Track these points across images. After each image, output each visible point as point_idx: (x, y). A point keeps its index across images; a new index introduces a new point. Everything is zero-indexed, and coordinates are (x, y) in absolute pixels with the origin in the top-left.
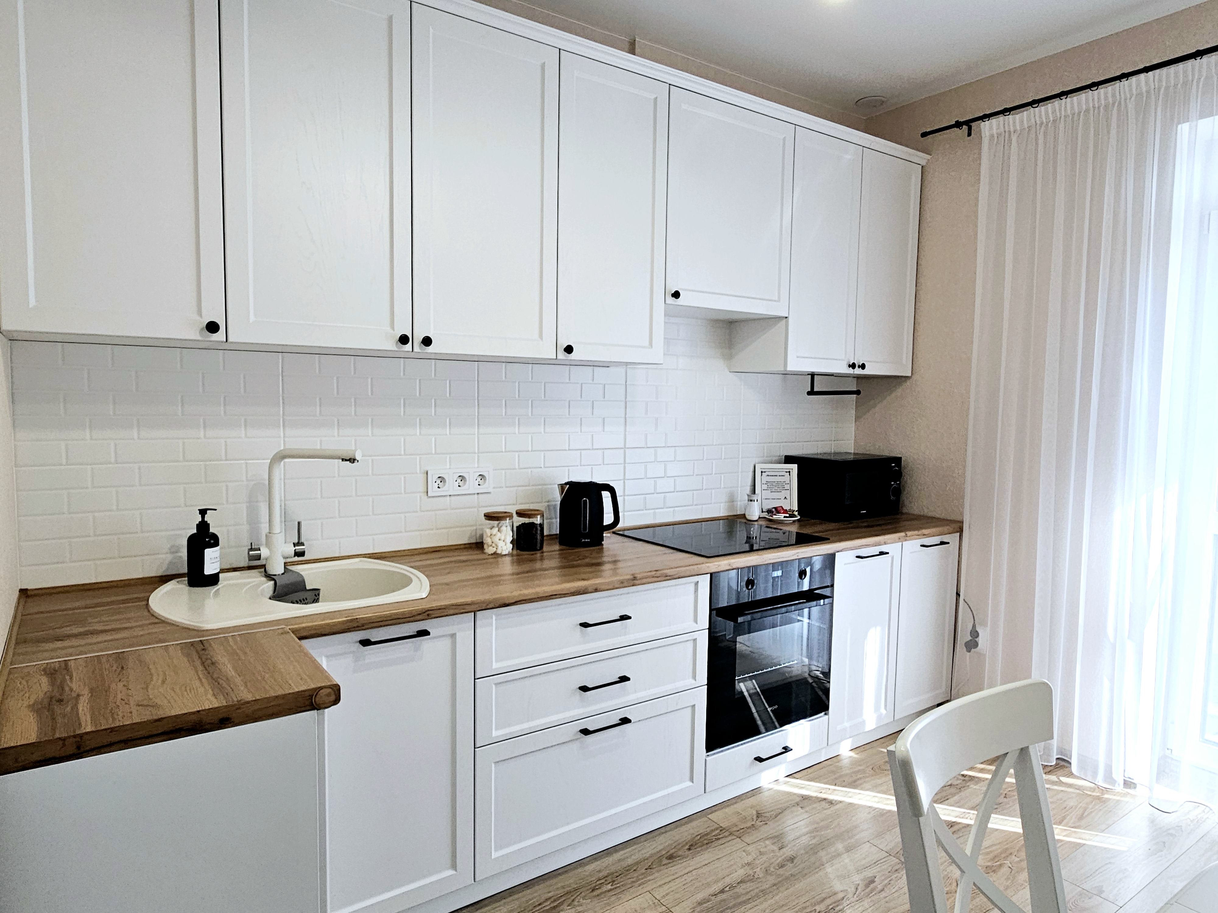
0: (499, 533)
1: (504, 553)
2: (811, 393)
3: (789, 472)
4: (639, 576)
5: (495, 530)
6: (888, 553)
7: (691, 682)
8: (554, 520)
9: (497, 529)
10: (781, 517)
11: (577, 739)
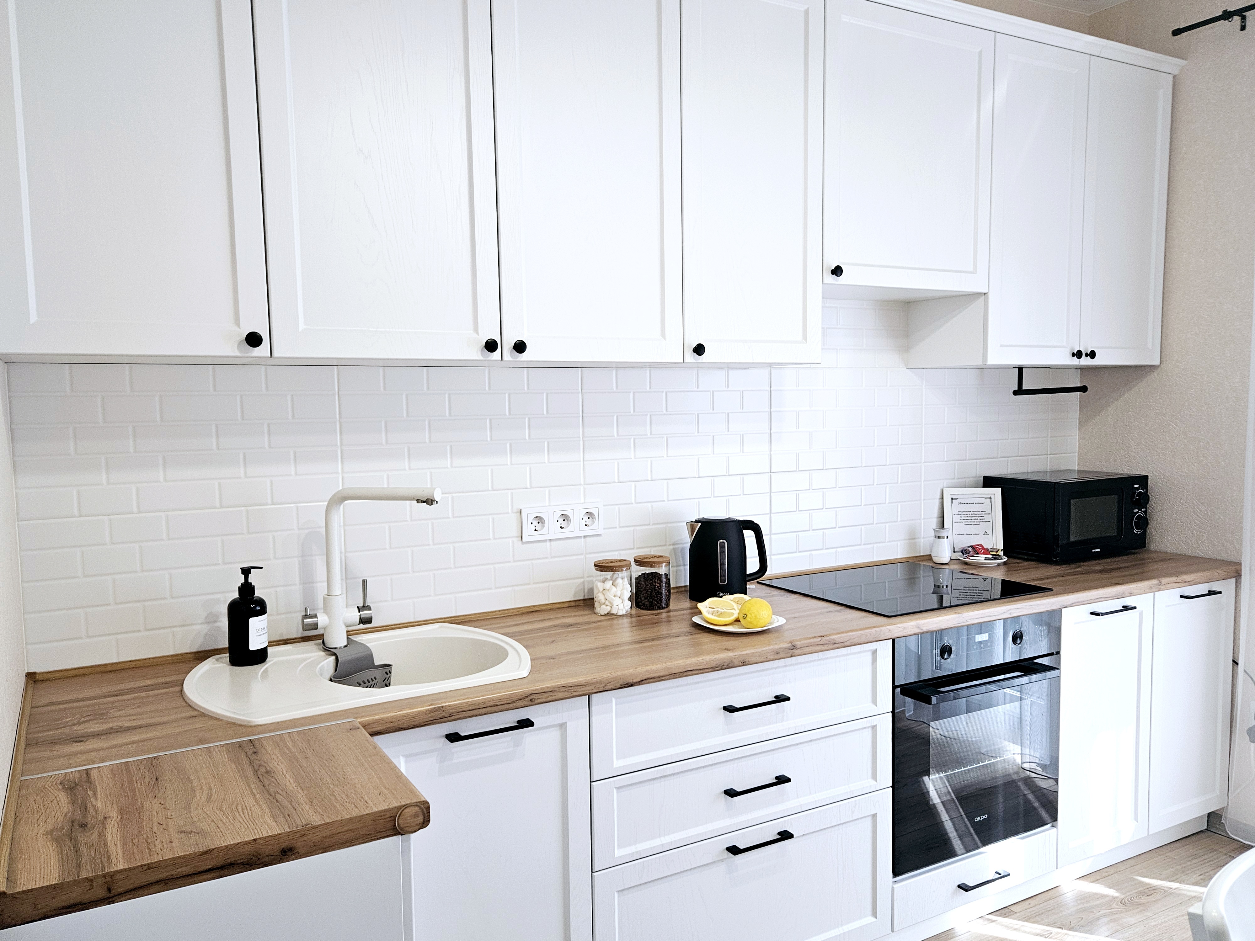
0: (614, 588)
1: (620, 613)
2: (1020, 391)
3: (990, 498)
4: (798, 644)
5: (609, 584)
6: (1135, 608)
7: (870, 784)
8: (682, 568)
9: (611, 582)
10: (981, 558)
11: (722, 860)
